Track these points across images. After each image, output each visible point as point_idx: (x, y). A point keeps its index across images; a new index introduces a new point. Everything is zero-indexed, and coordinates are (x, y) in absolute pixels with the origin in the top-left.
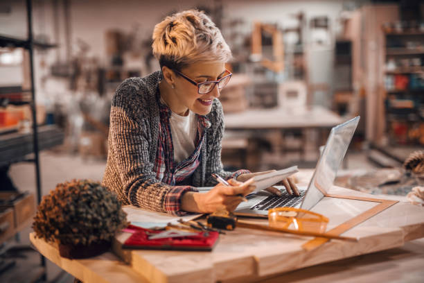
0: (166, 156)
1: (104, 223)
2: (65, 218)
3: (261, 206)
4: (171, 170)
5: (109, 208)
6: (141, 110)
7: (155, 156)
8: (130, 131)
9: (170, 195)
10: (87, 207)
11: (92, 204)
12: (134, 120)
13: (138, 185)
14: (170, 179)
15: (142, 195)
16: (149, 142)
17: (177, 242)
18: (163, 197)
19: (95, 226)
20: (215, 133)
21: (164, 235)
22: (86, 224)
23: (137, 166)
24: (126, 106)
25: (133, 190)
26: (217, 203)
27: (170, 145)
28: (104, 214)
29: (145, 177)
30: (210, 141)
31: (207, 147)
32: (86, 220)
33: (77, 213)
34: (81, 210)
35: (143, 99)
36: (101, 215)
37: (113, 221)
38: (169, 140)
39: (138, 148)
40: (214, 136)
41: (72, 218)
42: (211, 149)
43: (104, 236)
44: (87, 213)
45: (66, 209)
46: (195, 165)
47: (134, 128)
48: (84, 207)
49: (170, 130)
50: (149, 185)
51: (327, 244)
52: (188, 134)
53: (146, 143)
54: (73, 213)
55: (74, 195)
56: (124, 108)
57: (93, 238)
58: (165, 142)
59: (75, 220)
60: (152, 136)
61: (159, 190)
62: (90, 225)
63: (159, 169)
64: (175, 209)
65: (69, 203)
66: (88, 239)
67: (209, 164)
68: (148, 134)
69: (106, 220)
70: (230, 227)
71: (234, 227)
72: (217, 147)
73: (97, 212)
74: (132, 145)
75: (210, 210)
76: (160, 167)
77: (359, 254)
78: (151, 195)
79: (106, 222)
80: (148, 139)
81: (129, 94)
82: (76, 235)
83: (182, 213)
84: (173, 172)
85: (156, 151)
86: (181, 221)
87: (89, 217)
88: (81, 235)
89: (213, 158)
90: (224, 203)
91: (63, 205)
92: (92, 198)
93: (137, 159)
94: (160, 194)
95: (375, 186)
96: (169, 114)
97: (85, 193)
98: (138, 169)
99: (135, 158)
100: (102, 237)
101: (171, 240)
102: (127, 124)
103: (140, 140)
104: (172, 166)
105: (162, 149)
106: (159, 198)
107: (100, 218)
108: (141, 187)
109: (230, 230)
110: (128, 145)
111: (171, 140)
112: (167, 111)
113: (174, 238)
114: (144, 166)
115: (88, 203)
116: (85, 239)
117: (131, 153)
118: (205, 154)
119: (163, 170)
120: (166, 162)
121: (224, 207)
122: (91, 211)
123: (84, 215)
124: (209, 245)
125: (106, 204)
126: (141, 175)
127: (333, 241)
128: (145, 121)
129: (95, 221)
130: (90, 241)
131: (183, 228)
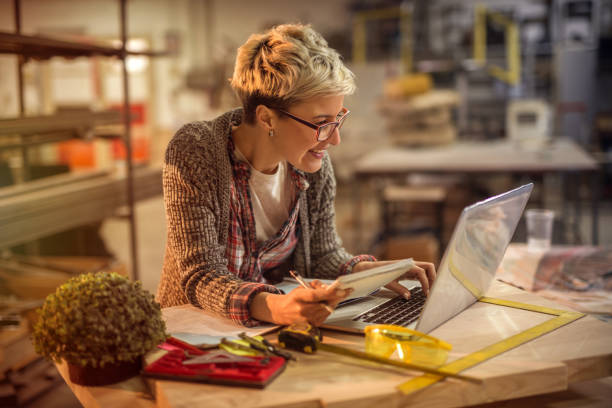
0: (244, 234)
1: (125, 338)
2: (68, 330)
3: (371, 315)
4: (253, 253)
5: (133, 316)
6: (203, 169)
7: (227, 234)
8: (187, 200)
9: (235, 297)
10: (100, 314)
11: (107, 311)
12: (193, 183)
13: (198, 279)
14: (252, 266)
15: (203, 293)
16: (215, 215)
17: (219, 371)
18: (228, 298)
19: (111, 342)
20: (319, 196)
21: (207, 358)
22: (97, 339)
23: (197, 251)
24: (182, 164)
25: (191, 285)
26: (295, 313)
27: (250, 218)
28: (123, 325)
29: (208, 266)
30: (313, 208)
31: (310, 216)
32: (98, 333)
33: (86, 323)
34: (91, 319)
35: (206, 153)
36: (120, 328)
37: (139, 335)
38: (249, 211)
39: (199, 223)
40: (318, 200)
41: (78, 330)
42: (316, 219)
43: (125, 356)
44: (100, 323)
45: (71, 317)
46: (289, 243)
47: (193, 195)
48: (95, 314)
49: (249, 197)
50: (211, 279)
51: (440, 385)
52: (278, 199)
53: (211, 216)
54: (79, 323)
55: (84, 297)
56: (179, 167)
57: (108, 358)
58: (242, 213)
59: (83, 332)
60: (221, 205)
61: (223, 288)
62: (103, 341)
63: (234, 253)
64: (242, 318)
65: (76, 308)
66: (99, 360)
67: (315, 240)
68: (214, 203)
69: (126, 333)
70: (308, 349)
71: (314, 349)
72: (325, 215)
73: (113, 323)
74: (190, 220)
75: (289, 322)
76: (235, 249)
77: (490, 401)
78: (213, 295)
79: (127, 337)
80: (213, 211)
81: (185, 146)
82: (83, 354)
83: (254, 323)
84: (256, 256)
85: (227, 227)
86: (243, 336)
87: (102, 329)
88: (90, 354)
89: (321, 230)
90: (303, 313)
91: (67, 310)
92: (110, 302)
93: (197, 240)
94: (225, 294)
95: (598, 275)
96: (248, 174)
97: (99, 294)
98: (199, 255)
99: (195, 238)
100: (120, 358)
101: (213, 366)
102: (183, 189)
103: (202, 213)
104: (254, 247)
105: (237, 224)
106: (223, 300)
107: (117, 331)
108: (200, 283)
109: (308, 353)
110: (185, 220)
111: (251, 210)
112: (245, 168)
113: (219, 365)
114: (206, 250)
115: (103, 308)
116: (94, 361)
117: (190, 232)
118: (307, 228)
119: (240, 253)
120: (245, 243)
121: (304, 319)
122: (105, 321)
123: (95, 326)
124: (260, 380)
125: (130, 310)
126: (203, 264)
127: (450, 380)
128: (209, 184)
129: (110, 335)
130: (102, 363)
131: (241, 347)
